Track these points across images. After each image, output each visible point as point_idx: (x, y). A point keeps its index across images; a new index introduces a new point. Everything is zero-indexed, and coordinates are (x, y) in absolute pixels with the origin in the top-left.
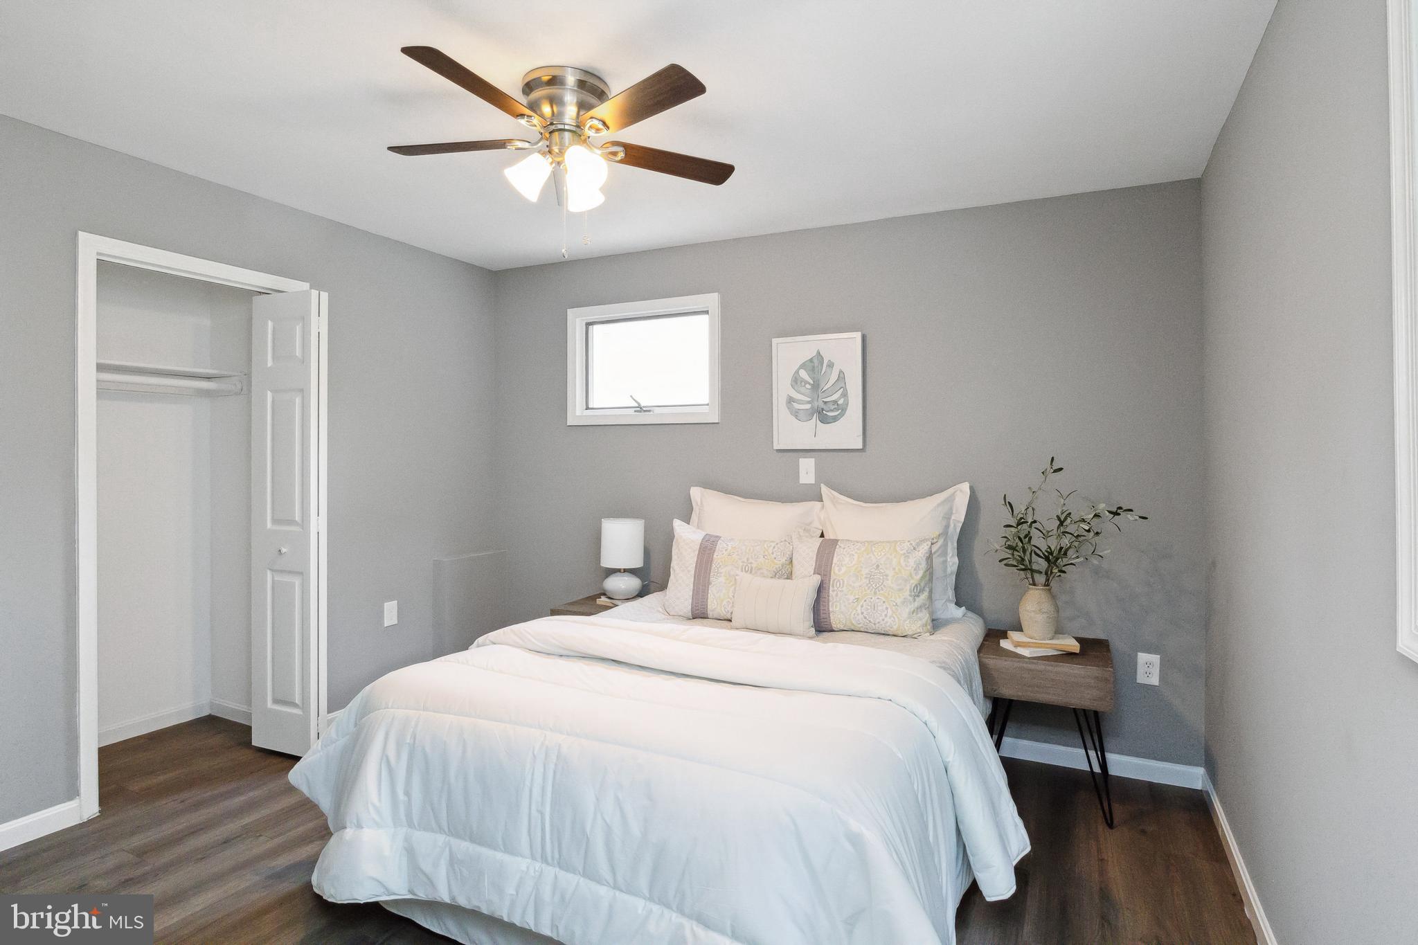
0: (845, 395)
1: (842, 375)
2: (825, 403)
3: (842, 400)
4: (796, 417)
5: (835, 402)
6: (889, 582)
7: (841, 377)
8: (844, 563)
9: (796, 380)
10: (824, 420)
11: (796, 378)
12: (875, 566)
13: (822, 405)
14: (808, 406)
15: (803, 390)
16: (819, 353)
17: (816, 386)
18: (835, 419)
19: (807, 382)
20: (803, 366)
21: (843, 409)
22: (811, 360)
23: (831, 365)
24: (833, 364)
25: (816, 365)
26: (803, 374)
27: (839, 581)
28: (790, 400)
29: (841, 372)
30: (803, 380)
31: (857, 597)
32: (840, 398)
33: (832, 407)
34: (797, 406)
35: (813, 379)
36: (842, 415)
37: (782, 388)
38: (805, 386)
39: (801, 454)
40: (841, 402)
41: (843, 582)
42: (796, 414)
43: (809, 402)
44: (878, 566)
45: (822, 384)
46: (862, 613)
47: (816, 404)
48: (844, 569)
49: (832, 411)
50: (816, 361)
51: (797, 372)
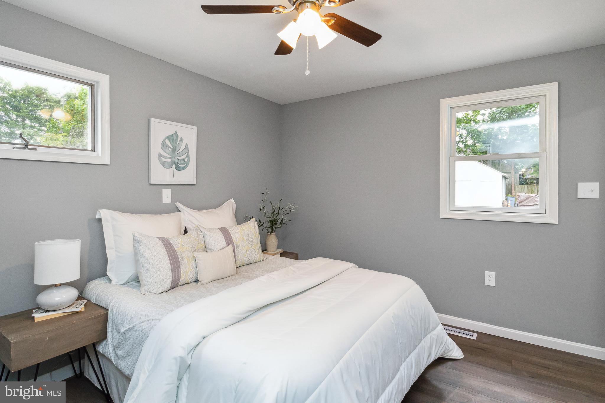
0: (188, 156)
1: (187, 146)
2: (179, 159)
3: (187, 159)
4: (163, 165)
5: (183, 160)
6: (254, 241)
7: (187, 147)
8: (236, 237)
9: (164, 145)
10: (178, 168)
11: (164, 144)
12: (248, 236)
13: (177, 161)
14: (170, 160)
15: (167, 151)
16: (176, 132)
17: (174, 150)
18: (183, 168)
19: (169, 147)
20: (168, 138)
21: (187, 164)
22: (172, 135)
23: (182, 140)
24: (183, 139)
25: (174, 139)
26: (167, 142)
27: (238, 245)
28: (160, 156)
29: (187, 145)
30: (167, 146)
31: (246, 250)
32: (185, 158)
33: (182, 162)
34: (164, 159)
35: (173, 145)
36: (187, 166)
37: (156, 149)
38: (168, 149)
39: (162, 186)
40: (186, 160)
41: (240, 245)
42: (163, 164)
43: (170, 158)
44: (249, 235)
45: (177, 150)
46: (248, 257)
47: (174, 159)
48: (238, 239)
49: (182, 164)
50: (174, 136)
51: (164, 140)
